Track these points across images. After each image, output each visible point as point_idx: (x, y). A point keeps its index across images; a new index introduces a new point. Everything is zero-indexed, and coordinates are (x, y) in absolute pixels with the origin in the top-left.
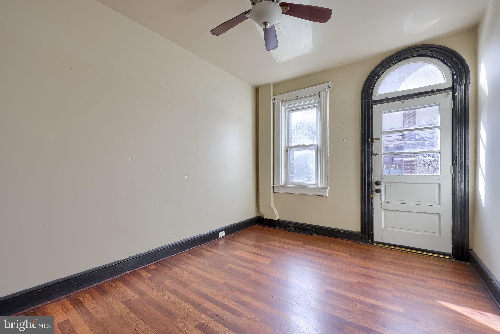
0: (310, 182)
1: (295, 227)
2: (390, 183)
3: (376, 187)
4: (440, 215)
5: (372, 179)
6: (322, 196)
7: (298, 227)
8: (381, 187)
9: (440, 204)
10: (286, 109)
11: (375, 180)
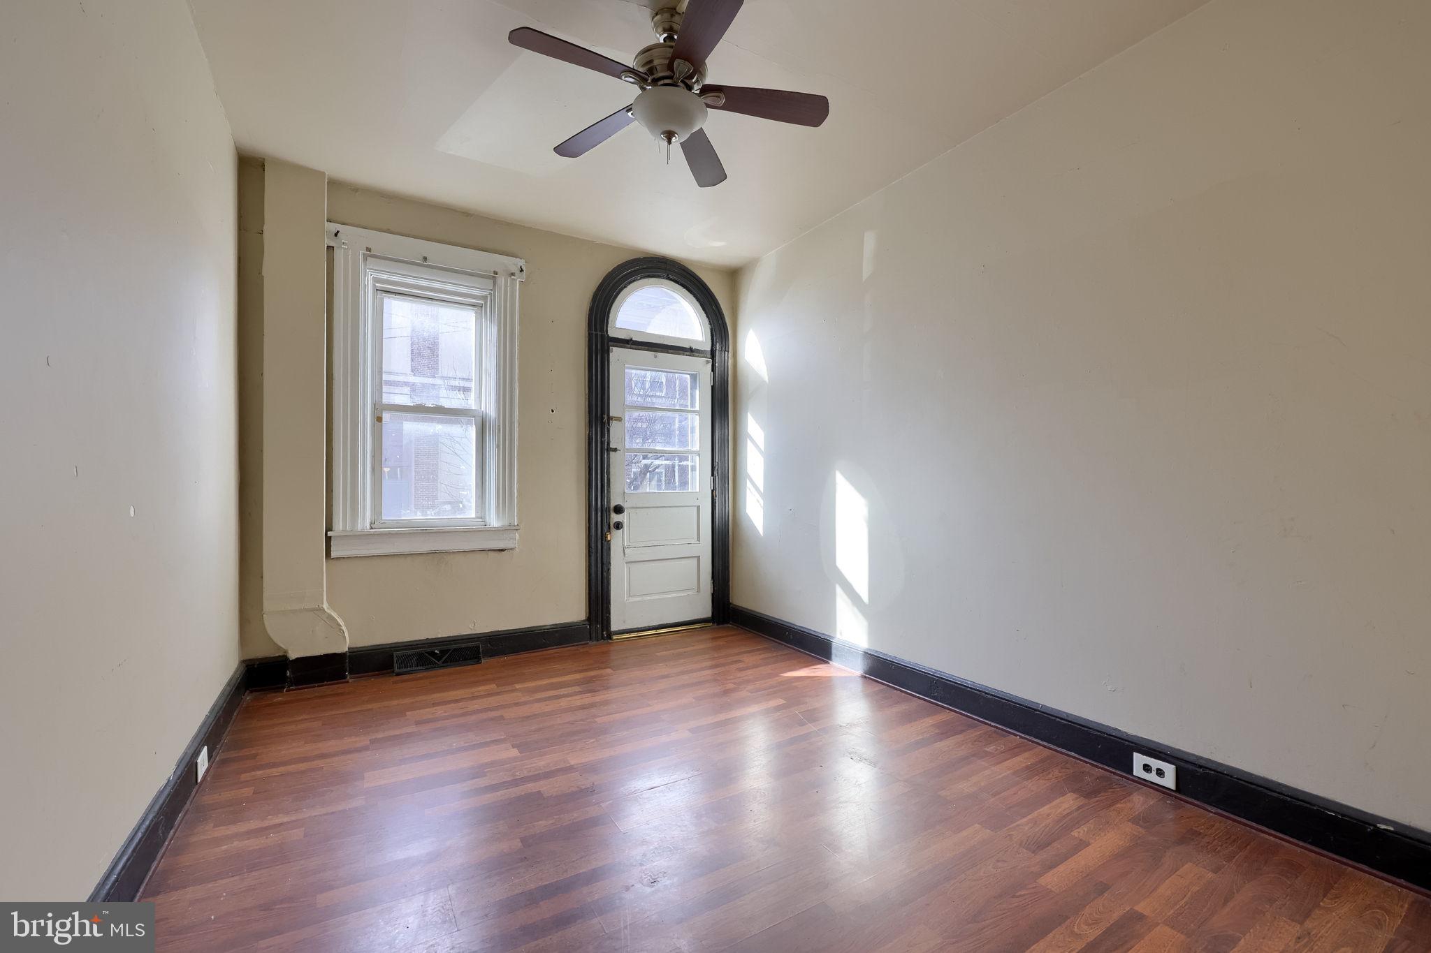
0: (458, 517)
1: (420, 656)
2: (637, 508)
3: (615, 518)
4: (698, 558)
5: (609, 502)
6: (502, 550)
7: (428, 653)
8: (624, 518)
9: (699, 539)
10: (376, 280)
11: (613, 504)
